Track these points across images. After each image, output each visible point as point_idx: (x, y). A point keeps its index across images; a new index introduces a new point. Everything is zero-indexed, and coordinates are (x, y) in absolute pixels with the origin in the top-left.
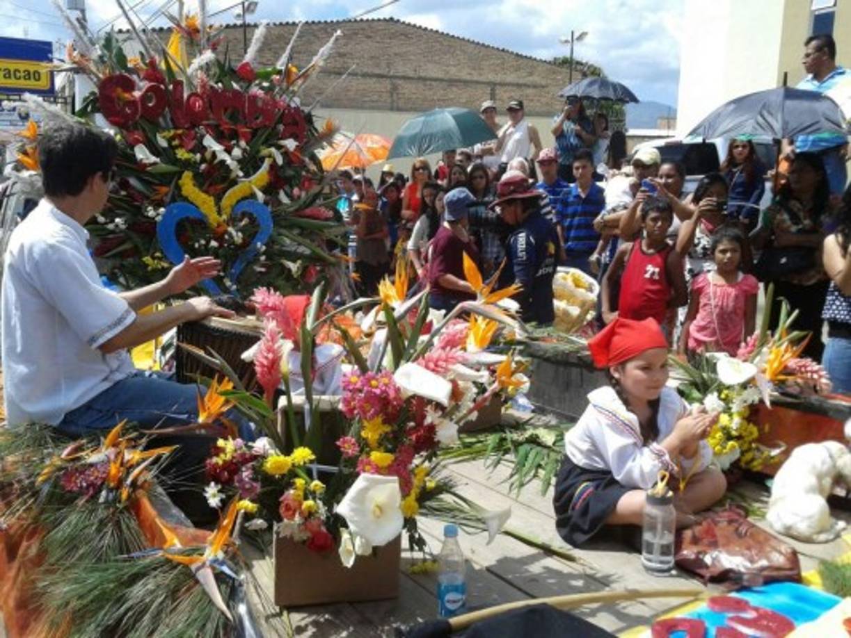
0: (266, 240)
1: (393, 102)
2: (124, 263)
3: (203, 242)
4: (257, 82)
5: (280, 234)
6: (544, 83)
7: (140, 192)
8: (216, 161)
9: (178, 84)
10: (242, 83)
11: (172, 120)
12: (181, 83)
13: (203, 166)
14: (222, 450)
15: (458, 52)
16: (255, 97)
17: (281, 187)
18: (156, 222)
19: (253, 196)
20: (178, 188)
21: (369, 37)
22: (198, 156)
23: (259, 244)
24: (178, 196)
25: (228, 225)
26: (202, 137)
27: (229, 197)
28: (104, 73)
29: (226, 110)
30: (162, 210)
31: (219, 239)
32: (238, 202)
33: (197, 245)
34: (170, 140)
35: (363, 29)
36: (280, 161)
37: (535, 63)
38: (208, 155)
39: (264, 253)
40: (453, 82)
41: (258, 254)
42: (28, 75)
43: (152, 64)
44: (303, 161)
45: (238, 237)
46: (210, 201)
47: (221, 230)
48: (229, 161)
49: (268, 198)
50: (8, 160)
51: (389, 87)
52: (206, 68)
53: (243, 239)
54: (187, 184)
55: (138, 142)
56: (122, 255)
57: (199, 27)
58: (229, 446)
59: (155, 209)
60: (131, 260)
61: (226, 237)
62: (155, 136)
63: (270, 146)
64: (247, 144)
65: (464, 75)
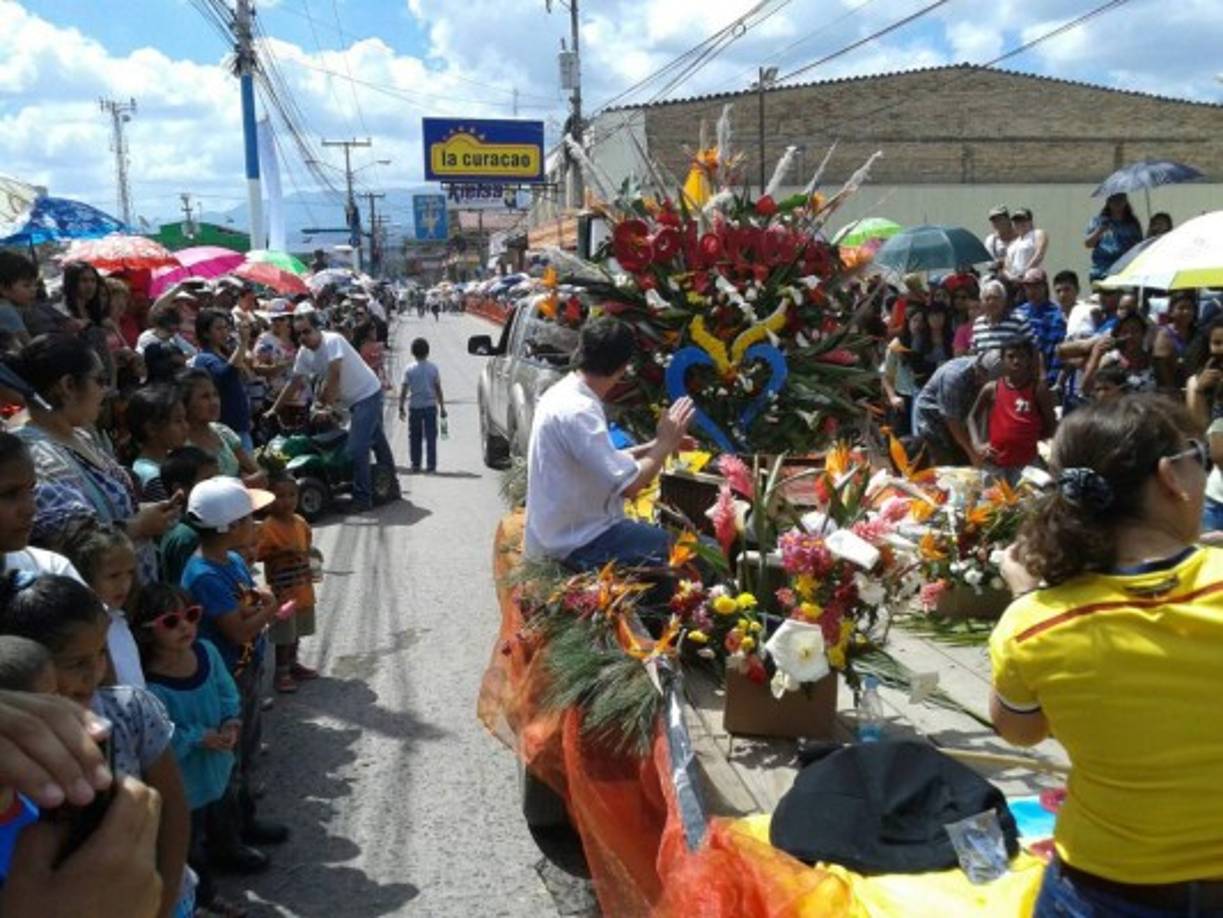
0: (778, 387)
1: (965, 173)
2: (633, 410)
3: (711, 389)
4: (779, 215)
5: (796, 381)
6: (1203, 134)
7: (651, 339)
8: (729, 304)
9: (693, 225)
10: (761, 218)
11: (685, 261)
12: (695, 223)
13: (715, 309)
14: (682, 589)
15: (1065, 101)
16: (774, 234)
17: (798, 330)
18: (664, 369)
19: (767, 340)
20: (688, 332)
21: (933, 90)
22: (709, 300)
23: (771, 393)
24: (688, 340)
25: (738, 371)
26: (715, 278)
27: (742, 341)
28: (619, 218)
29: (741, 248)
30: (670, 357)
31: (728, 385)
32: (751, 346)
33: (704, 392)
34: (681, 283)
35: (926, 81)
36: (799, 300)
37: (1189, 109)
38: (720, 297)
39: (777, 402)
40: (1055, 141)
41: (769, 404)
42: (516, 161)
43: (668, 207)
44: (827, 300)
45: (748, 385)
46: (720, 346)
47: (730, 376)
48: (742, 304)
49: (784, 340)
50: (492, 253)
51: (960, 153)
52: (722, 207)
53: (754, 386)
54: (698, 328)
55: (649, 286)
56: (631, 401)
57: (719, 162)
58: (688, 587)
59: (664, 356)
60: (638, 407)
61: (736, 384)
62: (666, 280)
63: (788, 285)
64: (764, 283)
65: (1074, 131)
